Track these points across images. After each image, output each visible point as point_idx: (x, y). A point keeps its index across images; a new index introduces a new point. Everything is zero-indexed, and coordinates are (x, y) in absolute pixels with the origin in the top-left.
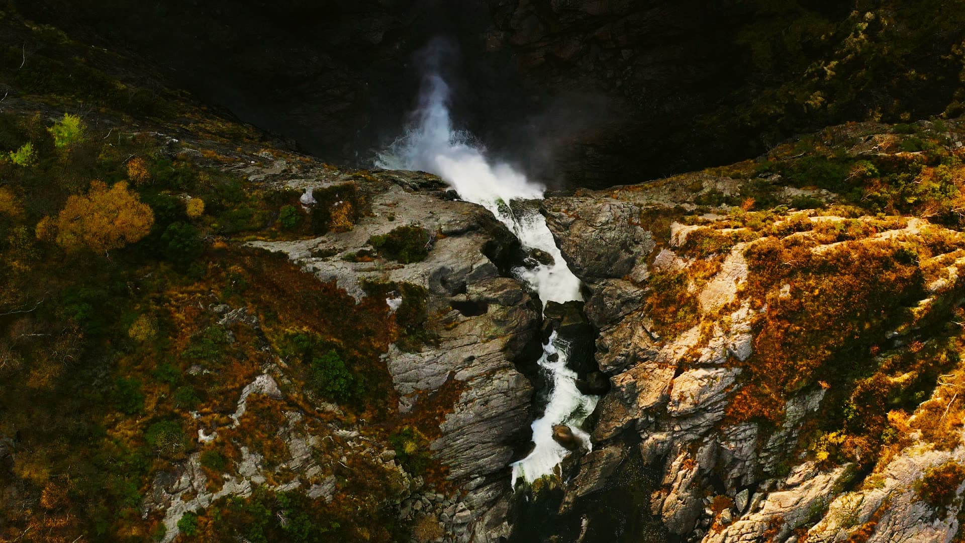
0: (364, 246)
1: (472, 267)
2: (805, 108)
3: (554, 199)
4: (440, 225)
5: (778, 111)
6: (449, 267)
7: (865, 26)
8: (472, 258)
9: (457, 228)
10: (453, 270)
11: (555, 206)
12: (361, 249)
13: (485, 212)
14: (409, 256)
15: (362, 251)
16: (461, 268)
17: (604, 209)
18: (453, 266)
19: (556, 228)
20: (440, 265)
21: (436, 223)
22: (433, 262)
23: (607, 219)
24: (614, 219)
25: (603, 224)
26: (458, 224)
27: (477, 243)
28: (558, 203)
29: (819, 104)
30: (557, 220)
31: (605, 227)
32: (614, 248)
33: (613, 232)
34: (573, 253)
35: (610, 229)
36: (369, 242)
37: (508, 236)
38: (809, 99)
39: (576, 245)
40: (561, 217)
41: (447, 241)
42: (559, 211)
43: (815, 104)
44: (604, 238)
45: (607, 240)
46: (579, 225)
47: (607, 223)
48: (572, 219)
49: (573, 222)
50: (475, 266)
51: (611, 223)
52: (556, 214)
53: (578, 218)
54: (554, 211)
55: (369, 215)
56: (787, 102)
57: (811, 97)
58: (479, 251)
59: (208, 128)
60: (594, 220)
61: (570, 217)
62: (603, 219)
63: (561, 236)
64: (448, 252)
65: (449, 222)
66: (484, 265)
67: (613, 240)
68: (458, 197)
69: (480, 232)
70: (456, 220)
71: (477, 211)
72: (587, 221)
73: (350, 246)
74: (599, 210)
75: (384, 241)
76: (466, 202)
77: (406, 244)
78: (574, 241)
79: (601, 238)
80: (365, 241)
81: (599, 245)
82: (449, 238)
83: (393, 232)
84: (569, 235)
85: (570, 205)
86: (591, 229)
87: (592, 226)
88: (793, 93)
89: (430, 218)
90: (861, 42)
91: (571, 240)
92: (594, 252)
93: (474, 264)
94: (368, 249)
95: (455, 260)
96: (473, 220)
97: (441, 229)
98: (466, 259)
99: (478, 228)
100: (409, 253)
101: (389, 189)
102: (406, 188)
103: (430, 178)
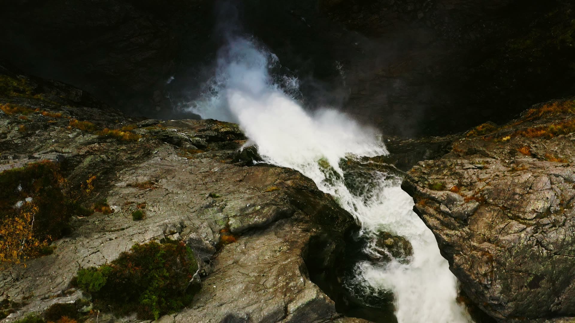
0: (64, 294)
1: (286, 308)
3: (428, 165)
4: (227, 218)
6: (242, 314)
8: (286, 290)
9: (257, 220)
10: (249, 318)
11: (432, 178)
12: (55, 301)
13: (302, 183)
14: (159, 303)
15: (57, 306)
16: (265, 313)
17: (540, 185)
18: (250, 310)
19: (442, 223)
20: (224, 311)
21: (221, 216)
22: (211, 305)
23: (547, 205)
24: (560, 204)
25: (540, 216)
26: (258, 212)
27: (292, 244)
28: (437, 172)
30: (443, 208)
31: (545, 221)
32: (566, 260)
33: (562, 230)
34: (485, 275)
35: (554, 224)
36: (75, 283)
37: (341, 219)
39: (490, 260)
40: (450, 201)
41: (239, 246)
42: (443, 188)
44: (545, 243)
45: (551, 247)
46: (487, 217)
47: (548, 212)
48: (472, 205)
49: (475, 210)
50: (292, 307)
51: (556, 212)
52: (438, 194)
53: (484, 202)
54: (431, 187)
58: (298, 272)
60: (519, 206)
61: (468, 201)
62: (540, 205)
63: (455, 238)
64: (241, 278)
65: (242, 210)
66: (310, 304)
67: (562, 246)
68: (258, 158)
69: (296, 220)
70: (254, 205)
71: (289, 182)
72: (504, 208)
73: (37, 293)
74: (529, 187)
75: (103, 281)
76: (272, 166)
77: (153, 278)
78: (485, 252)
79: (539, 243)
80: (67, 281)
81: (535, 257)
82: (243, 240)
83: (124, 258)
84: (471, 236)
85: (461, 176)
86: (516, 226)
87: (516, 218)
89: (207, 207)
91: (475, 248)
92: (526, 271)
93: (291, 301)
94: (70, 300)
95: (253, 296)
96: (282, 199)
97: (228, 226)
98: (276, 291)
99: (292, 214)
100: (160, 296)
101: (152, 154)
102: (186, 148)
103: (223, 128)
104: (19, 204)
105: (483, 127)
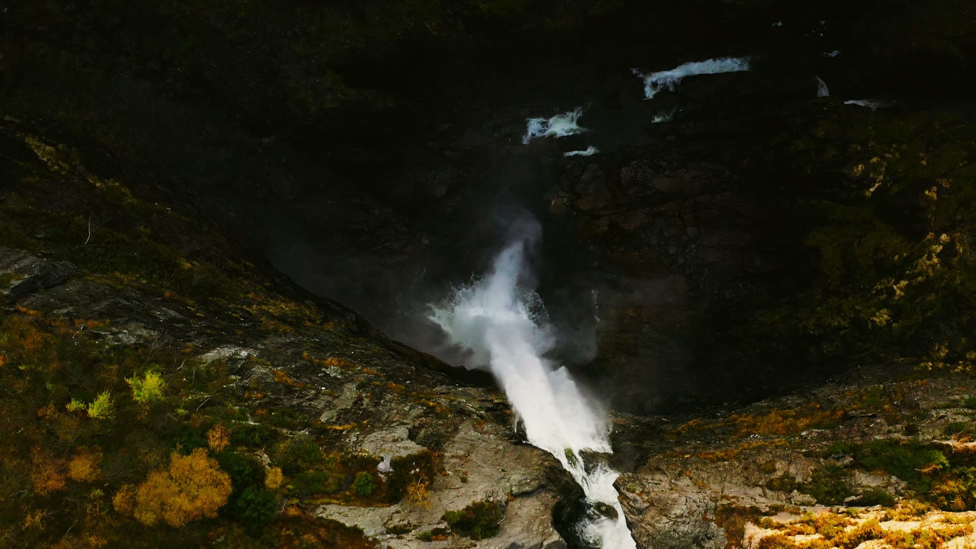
0: (439, 523)
1: (542, 543)
2: (870, 325)
3: (628, 477)
4: (511, 486)
5: (843, 323)
6: (520, 543)
7: (939, 249)
8: (543, 534)
9: (527, 488)
10: (523, 546)
11: (629, 485)
12: (435, 526)
13: (554, 464)
14: (481, 532)
15: (436, 529)
16: (531, 544)
17: (680, 501)
18: (524, 541)
19: (629, 511)
20: (512, 540)
21: (508, 484)
22: (505, 537)
23: (682, 512)
24: (689, 513)
25: (677, 517)
26: (528, 484)
27: (546, 506)
28: (634, 482)
29: (884, 323)
30: (631, 503)
31: (679, 520)
32: (687, 541)
33: (687, 526)
34: (645, 542)
35: (684, 522)
36: (444, 518)
37: (575, 491)
38: (875, 315)
39: (648, 535)
40: (635, 501)
41: (516, 504)
42: (633, 492)
43: (881, 322)
44: (677, 531)
45: (680, 533)
46: (653, 512)
47: (682, 516)
48: (646, 505)
49: (647, 508)
50: (545, 543)
51: (686, 516)
52: (630, 495)
53: (652, 504)
54: (628, 490)
55: (441, 473)
56: (852, 316)
57: (878, 314)
58: (550, 525)
59: (270, 311)
60: (668, 510)
61: (644, 502)
62: (679, 512)
63: (634, 520)
64: (519, 524)
65: (520, 481)
66: (554, 542)
67: (686, 534)
68: (526, 439)
69: (549, 490)
70: (526, 479)
71: (546, 463)
72: (661, 509)
73: (424, 520)
74: (675, 501)
75: (458, 519)
76: (536, 448)
77: (480, 520)
78: (647, 531)
79: (674, 531)
80: (440, 517)
81: (671, 537)
82: (519, 500)
83: (468, 508)
84: (642, 521)
85: (644, 487)
86: (665, 520)
87: (666, 516)
88: (860, 308)
89: (502, 478)
90: (933, 266)
91: (643, 527)
92: (666, 543)
93: (545, 540)
94: (442, 526)
95: (526, 534)
96: (542, 476)
97: (512, 491)
98: (537, 534)
99: (547, 486)
100: (482, 529)
101: (459, 429)
102: (473, 419)
103: (496, 399)
104: (413, 472)
105: (694, 422)
